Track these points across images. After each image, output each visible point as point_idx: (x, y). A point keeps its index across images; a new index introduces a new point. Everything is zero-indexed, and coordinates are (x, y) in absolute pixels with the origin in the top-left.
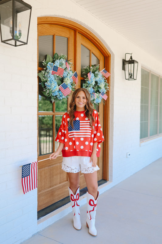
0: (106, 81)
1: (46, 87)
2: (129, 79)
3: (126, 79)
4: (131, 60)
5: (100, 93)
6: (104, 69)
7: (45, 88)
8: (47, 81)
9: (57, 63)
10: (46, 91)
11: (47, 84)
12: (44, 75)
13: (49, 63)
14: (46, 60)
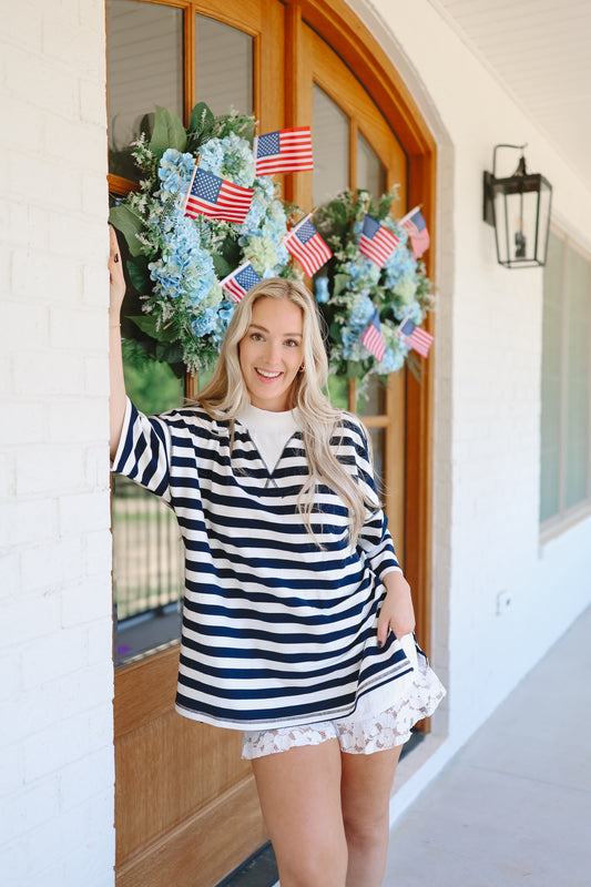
0: (423, 266)
1: (155, 289)
2: (509, 262)
3: (500, 263)
4: (521, 174)
5: (397, 322)
6: (416, 210)
7: (152, 294)
8: (158, 255)
9: (212, 155)
10: (158, 308)
11: (162, 271)
12: (146, 215)
13: (169, 151)
14: (148, 138)
